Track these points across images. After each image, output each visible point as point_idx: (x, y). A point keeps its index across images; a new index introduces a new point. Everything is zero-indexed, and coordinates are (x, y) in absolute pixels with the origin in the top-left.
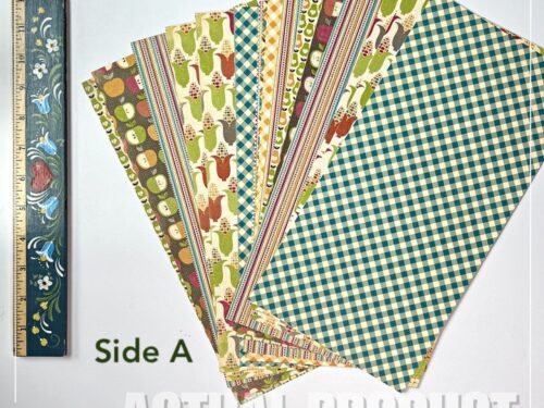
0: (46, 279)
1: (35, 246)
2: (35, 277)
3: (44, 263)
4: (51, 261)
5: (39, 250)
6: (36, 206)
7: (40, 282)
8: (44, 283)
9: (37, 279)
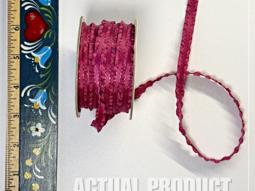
0: (39, 126)
1: (28, 94)
2: (28, 124)
3: (37, 110)
4: (45, 108)
5: (33, 98)
6: (30, 55)
7: (33, 128)
8: (37, 130)
9: (30, 125)
